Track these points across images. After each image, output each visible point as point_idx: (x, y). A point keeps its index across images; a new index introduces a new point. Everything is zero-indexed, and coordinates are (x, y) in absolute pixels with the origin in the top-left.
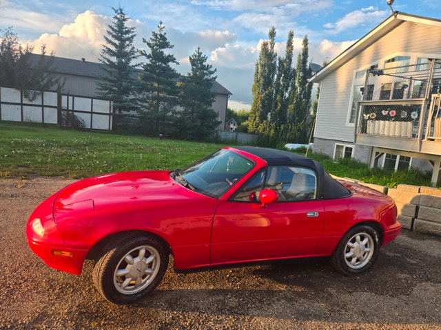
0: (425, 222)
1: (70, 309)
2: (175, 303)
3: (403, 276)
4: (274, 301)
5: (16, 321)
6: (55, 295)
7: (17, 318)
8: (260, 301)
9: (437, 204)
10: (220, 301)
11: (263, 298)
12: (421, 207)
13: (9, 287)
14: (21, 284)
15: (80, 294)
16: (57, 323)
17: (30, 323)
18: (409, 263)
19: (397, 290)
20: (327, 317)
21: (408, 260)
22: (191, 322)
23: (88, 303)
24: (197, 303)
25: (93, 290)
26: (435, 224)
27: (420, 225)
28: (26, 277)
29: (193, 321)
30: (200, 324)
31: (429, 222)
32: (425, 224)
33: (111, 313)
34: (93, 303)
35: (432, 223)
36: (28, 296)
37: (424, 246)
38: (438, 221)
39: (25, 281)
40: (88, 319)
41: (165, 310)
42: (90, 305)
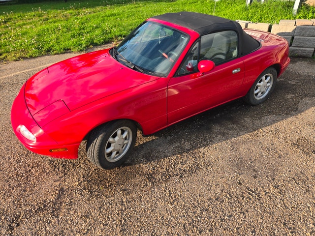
0: (297, 48)
1: (79, 180)
2: (150, 156)
3: (290, 96)
4: (213, 138)
5: (45, 201)
6: (62, 172)
7: (44, 199)
8: (205, 140)
9: (308, 33)
10: (178, 147)
11: (206, 137)
12: (295, 37)
13: (23, 176)
14: (30, 171)
15: (80, 166)
16: (76, 194)
17: (56, 199)
18: (290, 84)
19: (288, 108)
20: (251, 141)
21: (289, 82)
22: (166, 168)
23: (89, 173)
24: (164, 152)
25: (87, 161)
26: (304, 49)
27: (293, 51)
28: (31, 164)
29: (168, 167)
30: (173, 168)
31: (299, 48)
32: (297, 50)
33: (109, 176)
34: (93, 171)
35: (301, 48)
36: (42, 179)
37: (297, 68)
38: (307, 46)
39: (32, 167)
40: (95, 185)
41: (145, 164)
42: (92, 174)
